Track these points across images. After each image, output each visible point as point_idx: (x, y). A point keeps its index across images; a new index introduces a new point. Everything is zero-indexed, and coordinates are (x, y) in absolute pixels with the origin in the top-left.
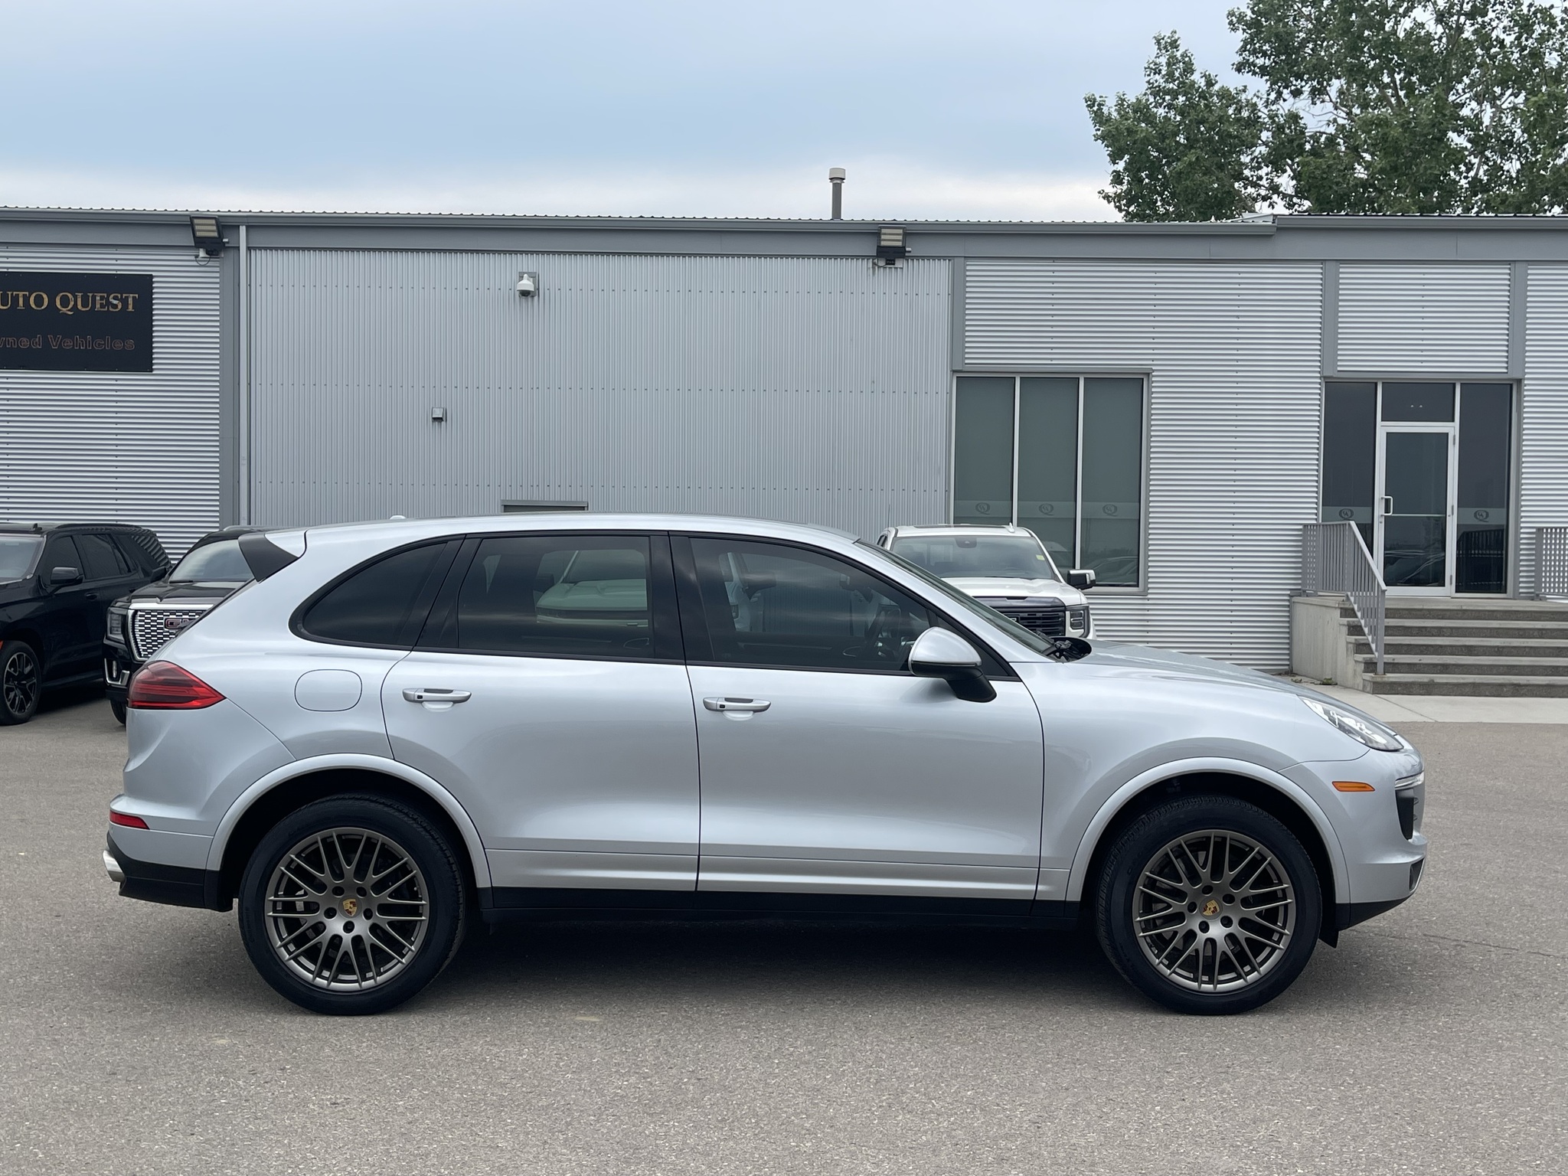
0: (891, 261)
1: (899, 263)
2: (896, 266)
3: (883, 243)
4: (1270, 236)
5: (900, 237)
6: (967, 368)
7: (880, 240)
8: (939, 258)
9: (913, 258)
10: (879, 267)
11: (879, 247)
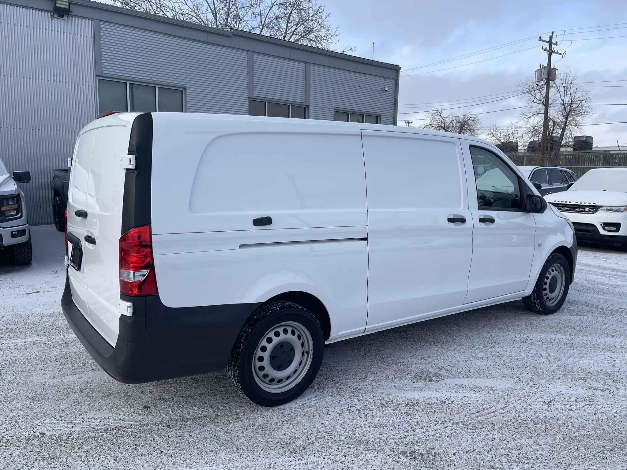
0: (61, 15)
1: (66, 18)
2: (64, 18)
3: (57, 5)
4: (230, 37)
5: (67, 4)
6: (104, 75)
7: (55, 3)
8: (86, 18)
9: (73, 16)
10: (54, 18)
11: (55, 6)
